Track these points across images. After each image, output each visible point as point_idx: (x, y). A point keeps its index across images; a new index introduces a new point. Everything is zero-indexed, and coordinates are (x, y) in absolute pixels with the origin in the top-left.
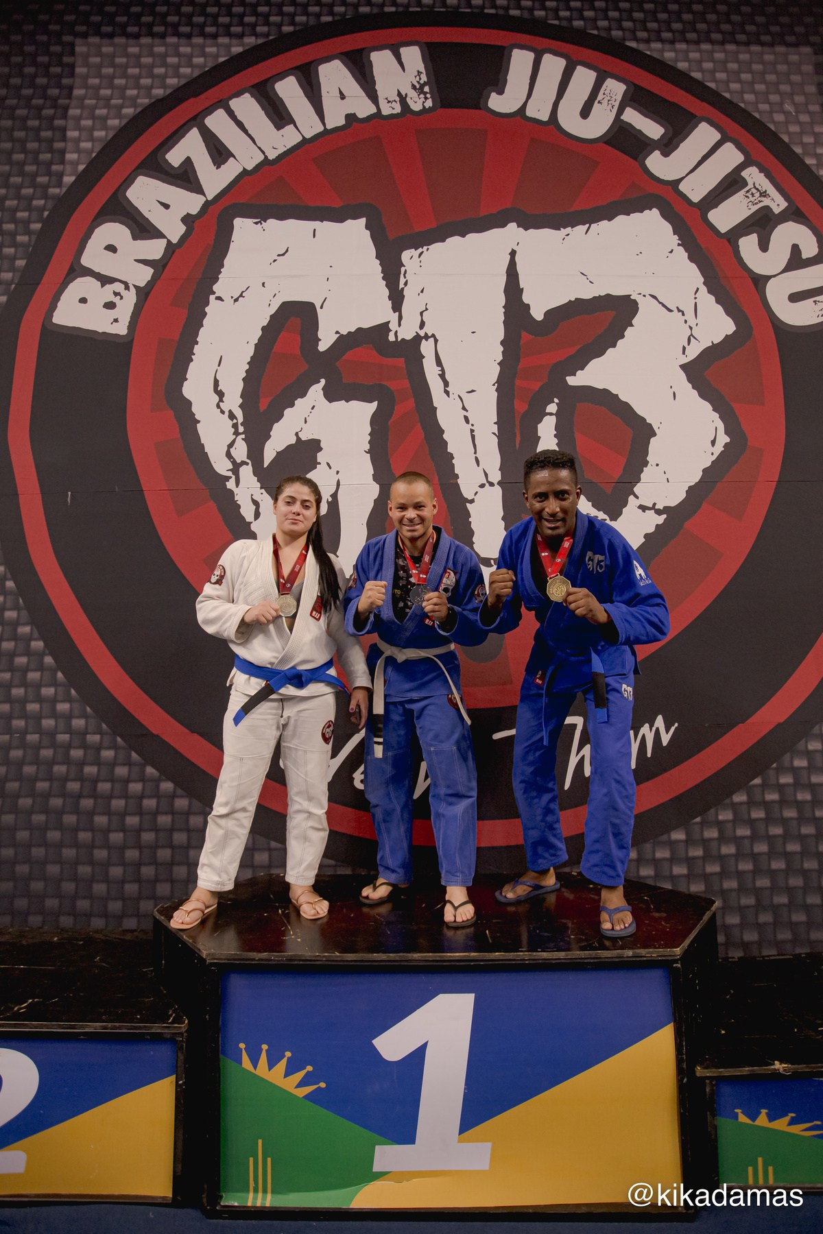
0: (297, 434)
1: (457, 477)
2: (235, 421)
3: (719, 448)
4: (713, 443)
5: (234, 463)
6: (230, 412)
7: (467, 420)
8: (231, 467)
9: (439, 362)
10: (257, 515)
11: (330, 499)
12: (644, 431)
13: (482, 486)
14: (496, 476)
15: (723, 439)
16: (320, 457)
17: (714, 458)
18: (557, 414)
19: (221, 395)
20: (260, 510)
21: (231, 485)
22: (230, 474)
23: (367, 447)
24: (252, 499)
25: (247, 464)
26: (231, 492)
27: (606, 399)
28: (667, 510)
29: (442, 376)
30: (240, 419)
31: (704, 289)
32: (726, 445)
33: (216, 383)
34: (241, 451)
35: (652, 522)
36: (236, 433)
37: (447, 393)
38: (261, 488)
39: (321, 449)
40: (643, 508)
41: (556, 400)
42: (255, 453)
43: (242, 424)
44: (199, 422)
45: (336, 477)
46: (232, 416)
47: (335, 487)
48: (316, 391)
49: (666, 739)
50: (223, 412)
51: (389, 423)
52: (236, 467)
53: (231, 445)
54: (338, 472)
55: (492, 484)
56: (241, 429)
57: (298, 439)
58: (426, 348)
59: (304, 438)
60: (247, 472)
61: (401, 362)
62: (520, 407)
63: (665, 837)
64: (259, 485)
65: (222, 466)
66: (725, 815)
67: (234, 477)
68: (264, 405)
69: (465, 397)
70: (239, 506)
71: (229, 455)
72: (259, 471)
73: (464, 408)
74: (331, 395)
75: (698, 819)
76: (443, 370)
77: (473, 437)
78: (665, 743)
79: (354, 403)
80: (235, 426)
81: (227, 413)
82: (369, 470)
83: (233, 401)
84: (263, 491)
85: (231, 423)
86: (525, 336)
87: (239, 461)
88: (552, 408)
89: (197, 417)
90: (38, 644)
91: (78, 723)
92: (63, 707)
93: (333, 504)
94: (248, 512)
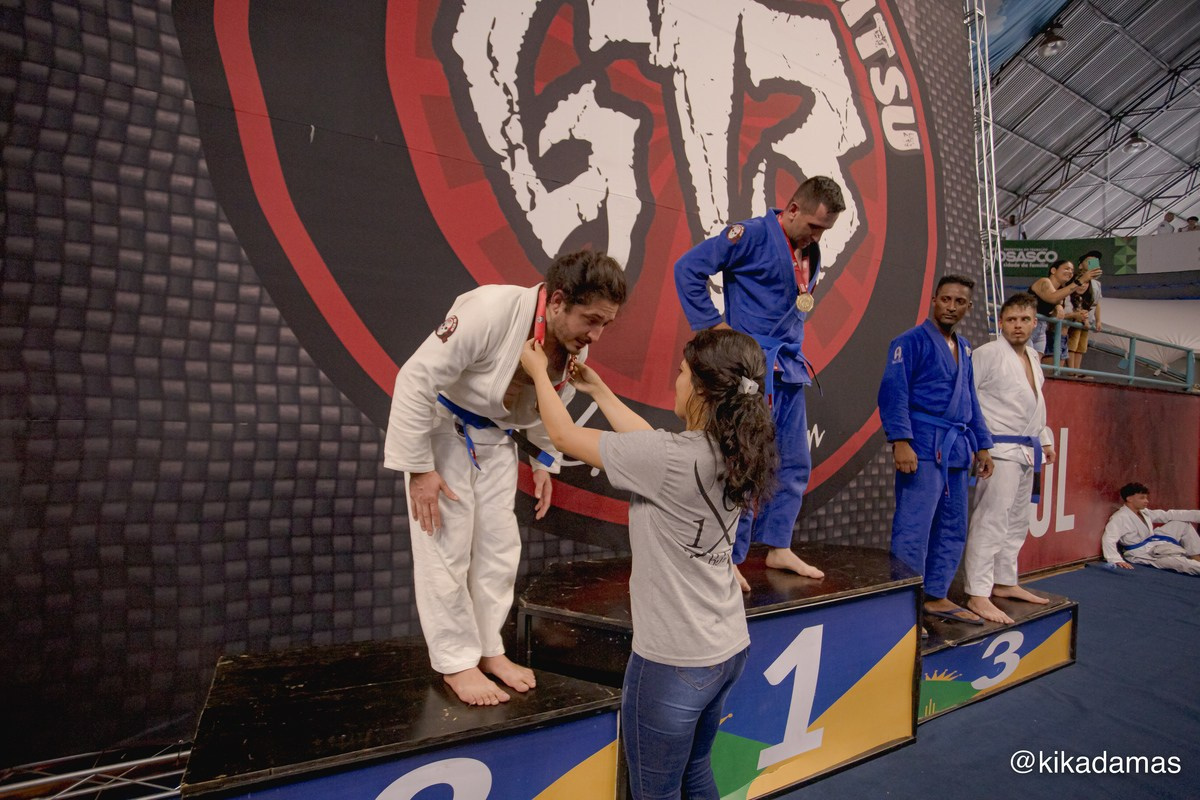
0: (570, 130)
1: (698, 209)
2: (510, 97)
3: (854, 229)
4: (851, 223)
5: (509, 142)
6: (505, 85)
7: (706, 159)
8: (506, 147)
9: (687, 100)
10: (533, 206)
11: (600, 206)
13: (716, 222)
14: (725, 216)
15: (857, 223)
16: (592, 160)
17: (851, 235)
18: (766, 173)
19: (495, 62)
20: (536, 201)
21: (506, 166)
22: (505, 154)
23: (631, 162)
24: (529, 189)
25: (523, 148)
26: (506, 176)
28: (825, 269)
29: (689, 112)
30: (516, 98)
31: (851, 100)
32: (858, 227)
33: (489, 48)
34: (516, 132)
36: (511, 111)
37: (693, 129)
38: (537, 178)
39: (592, 153)
41: (765, 161)
42: (531, 139)
43: (517, 103)
44: (471, 86)
45: (606, 185)
46: (507, 91)
47: (605, 194)
48: (588, 89)
49: (818, 442)
50: (497, 83)
51: (650, 144)
52: (512, 149)
53: (506, 122)
54: (607, 180)
55: (722, 222)
56: (516, 108)
57: (572, 136)
58: (678, 79)
59: (577, 137)
60: (522, 155)
61: (658, 87)
62: (743, 160)
63: (814, 514)
64: (534, 174)
65: (498, 145)
66: (845, 497)
67: (509, 158)
68: (539, 88)
69: (706, 137)
70: (514, 192)
71: (503, 133)
72: (534, 159)
73: (704, 148)
74: (603, 99)
75: (832, 500)
76: (690, 107)
77: (710, 176)
78: (817, 445)
79: (619, 114)
80: (510, 102)
81: (501, 86)
82: (633, 186)
83: (508, 73)
84: (538, 181)
85: (505, 98)
86: (747, 97)
87: (514, 143)
88: (762, 167)
89: (470, 79)
90: (271, 312)
91: (330, 412)
92: (309, 392)
93: (603, 211)
94: (523, 200)
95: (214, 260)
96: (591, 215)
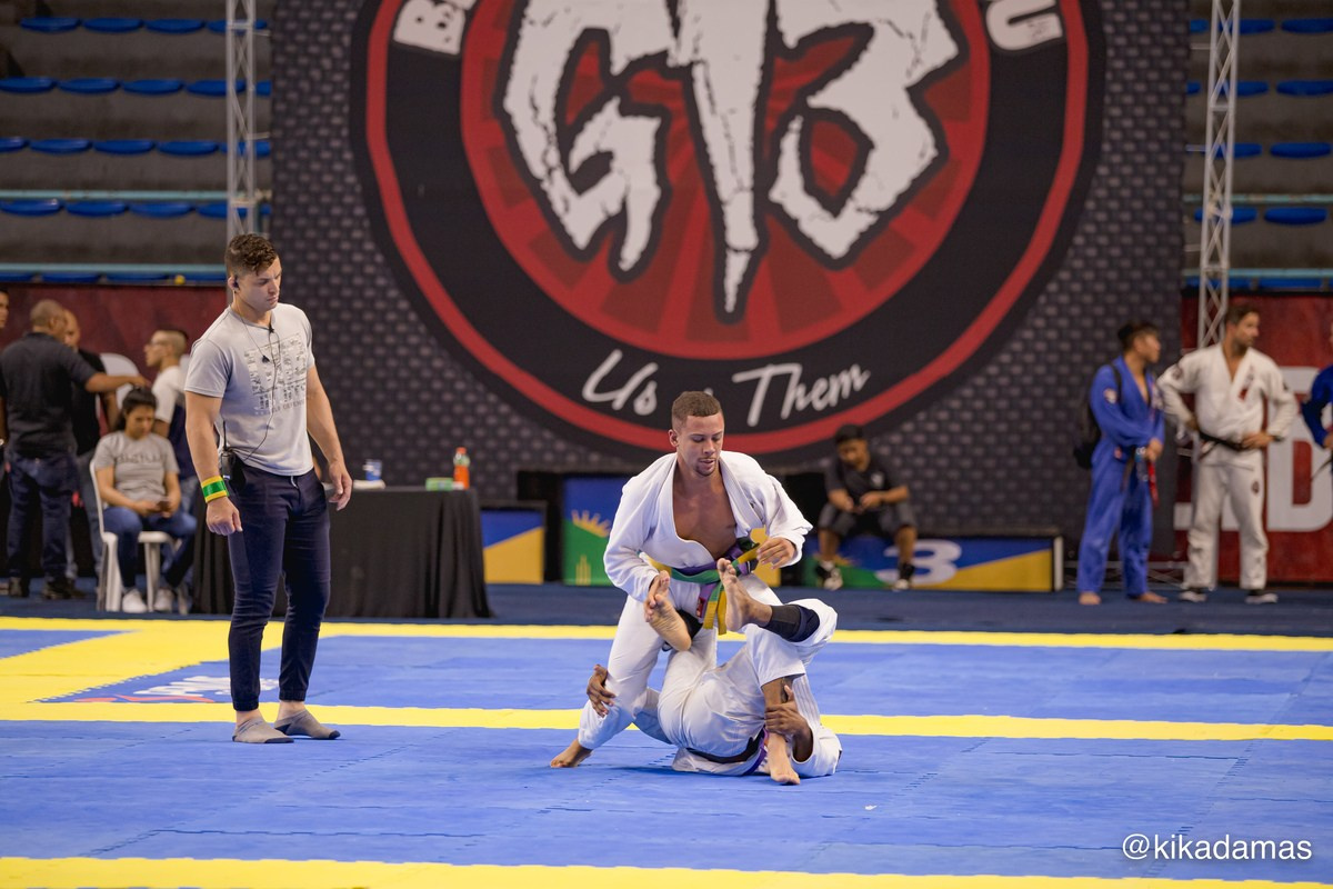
0: (597, 145)
1: (717, 185)
2: (548, 132)
4: (921, 155)
5: (548, 167)
6: (544, 124)
7: (728, 136)
8: (546, 171)
9: (708, 85)
10: (567, 209)
11: (622, 200)
12: (865, 145)
13: (736, 191)
14: (748, 182)
15: (931, 152)
16: (613, 164)
17: (921, 169)
18: (800, 130)
19: (535, 108)
22: (545, 176)
23: (651, 158)
24: (563, 197)
25: (558, 168)
26: (545, 192)
27: (839, 119)
28: (879, 213)
29: (711, 97)
30: (553, 132)
31: (934, 13)
32: (933, 157)
33: (532, 100)
34: (554, 157)
35: (865, 221)
36: (550, 143)
37: (713, 112)
39: (613, 159)
40: (859, 210)
41: (799, 118)
42: (565, 160)
43: (554, 136)
44: (519, 132)
45: (626, 183)
46: (545, 128)
47: (625, 191)
48: (611, 108)
50: (538, 124)
51: (669, 137)
52: (550, 171)
53: (546, 153)
54: (628, 178)
55: (744, 190)
56: (553, 139)
57: (597, 150)
58: (698, 71)
59: (601, 150)
60: (559, 175)
61: (677, 85)
62: (771, 124)
64: (567, 185)
65: (538, 170)
66: (896, 439)
67: (548, 179)
68: (570, 118)
69: (728, 115)
70: (552, 204)
71: (544, 161)
72: (568, 174)
73: (726, 126)
74: (624, 111)
75: (877, 439)
76: (711, 92)
77: (732, 150)
78: (857, 388)
79: (640, 118)
80: (549, 137)
81: (541, 126)
82: (653, 178)
83: (547, 114)
84: (571, 189)
85: (545, 134)
86: (780, 61)
87: (552, 166)
88: (796, 125)
89: (517, 129)
90: (403, 305)
91: (437, 363)
92: (425, 351)
93: (624, 205)
94: (558, 207)
95: (373, 277)
96: (614, 208)
